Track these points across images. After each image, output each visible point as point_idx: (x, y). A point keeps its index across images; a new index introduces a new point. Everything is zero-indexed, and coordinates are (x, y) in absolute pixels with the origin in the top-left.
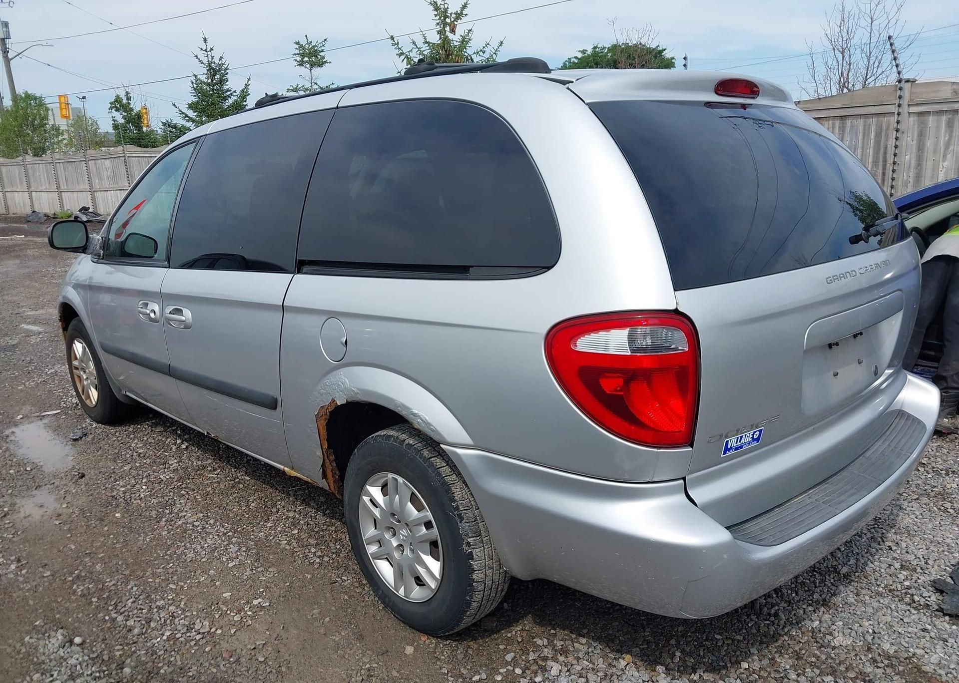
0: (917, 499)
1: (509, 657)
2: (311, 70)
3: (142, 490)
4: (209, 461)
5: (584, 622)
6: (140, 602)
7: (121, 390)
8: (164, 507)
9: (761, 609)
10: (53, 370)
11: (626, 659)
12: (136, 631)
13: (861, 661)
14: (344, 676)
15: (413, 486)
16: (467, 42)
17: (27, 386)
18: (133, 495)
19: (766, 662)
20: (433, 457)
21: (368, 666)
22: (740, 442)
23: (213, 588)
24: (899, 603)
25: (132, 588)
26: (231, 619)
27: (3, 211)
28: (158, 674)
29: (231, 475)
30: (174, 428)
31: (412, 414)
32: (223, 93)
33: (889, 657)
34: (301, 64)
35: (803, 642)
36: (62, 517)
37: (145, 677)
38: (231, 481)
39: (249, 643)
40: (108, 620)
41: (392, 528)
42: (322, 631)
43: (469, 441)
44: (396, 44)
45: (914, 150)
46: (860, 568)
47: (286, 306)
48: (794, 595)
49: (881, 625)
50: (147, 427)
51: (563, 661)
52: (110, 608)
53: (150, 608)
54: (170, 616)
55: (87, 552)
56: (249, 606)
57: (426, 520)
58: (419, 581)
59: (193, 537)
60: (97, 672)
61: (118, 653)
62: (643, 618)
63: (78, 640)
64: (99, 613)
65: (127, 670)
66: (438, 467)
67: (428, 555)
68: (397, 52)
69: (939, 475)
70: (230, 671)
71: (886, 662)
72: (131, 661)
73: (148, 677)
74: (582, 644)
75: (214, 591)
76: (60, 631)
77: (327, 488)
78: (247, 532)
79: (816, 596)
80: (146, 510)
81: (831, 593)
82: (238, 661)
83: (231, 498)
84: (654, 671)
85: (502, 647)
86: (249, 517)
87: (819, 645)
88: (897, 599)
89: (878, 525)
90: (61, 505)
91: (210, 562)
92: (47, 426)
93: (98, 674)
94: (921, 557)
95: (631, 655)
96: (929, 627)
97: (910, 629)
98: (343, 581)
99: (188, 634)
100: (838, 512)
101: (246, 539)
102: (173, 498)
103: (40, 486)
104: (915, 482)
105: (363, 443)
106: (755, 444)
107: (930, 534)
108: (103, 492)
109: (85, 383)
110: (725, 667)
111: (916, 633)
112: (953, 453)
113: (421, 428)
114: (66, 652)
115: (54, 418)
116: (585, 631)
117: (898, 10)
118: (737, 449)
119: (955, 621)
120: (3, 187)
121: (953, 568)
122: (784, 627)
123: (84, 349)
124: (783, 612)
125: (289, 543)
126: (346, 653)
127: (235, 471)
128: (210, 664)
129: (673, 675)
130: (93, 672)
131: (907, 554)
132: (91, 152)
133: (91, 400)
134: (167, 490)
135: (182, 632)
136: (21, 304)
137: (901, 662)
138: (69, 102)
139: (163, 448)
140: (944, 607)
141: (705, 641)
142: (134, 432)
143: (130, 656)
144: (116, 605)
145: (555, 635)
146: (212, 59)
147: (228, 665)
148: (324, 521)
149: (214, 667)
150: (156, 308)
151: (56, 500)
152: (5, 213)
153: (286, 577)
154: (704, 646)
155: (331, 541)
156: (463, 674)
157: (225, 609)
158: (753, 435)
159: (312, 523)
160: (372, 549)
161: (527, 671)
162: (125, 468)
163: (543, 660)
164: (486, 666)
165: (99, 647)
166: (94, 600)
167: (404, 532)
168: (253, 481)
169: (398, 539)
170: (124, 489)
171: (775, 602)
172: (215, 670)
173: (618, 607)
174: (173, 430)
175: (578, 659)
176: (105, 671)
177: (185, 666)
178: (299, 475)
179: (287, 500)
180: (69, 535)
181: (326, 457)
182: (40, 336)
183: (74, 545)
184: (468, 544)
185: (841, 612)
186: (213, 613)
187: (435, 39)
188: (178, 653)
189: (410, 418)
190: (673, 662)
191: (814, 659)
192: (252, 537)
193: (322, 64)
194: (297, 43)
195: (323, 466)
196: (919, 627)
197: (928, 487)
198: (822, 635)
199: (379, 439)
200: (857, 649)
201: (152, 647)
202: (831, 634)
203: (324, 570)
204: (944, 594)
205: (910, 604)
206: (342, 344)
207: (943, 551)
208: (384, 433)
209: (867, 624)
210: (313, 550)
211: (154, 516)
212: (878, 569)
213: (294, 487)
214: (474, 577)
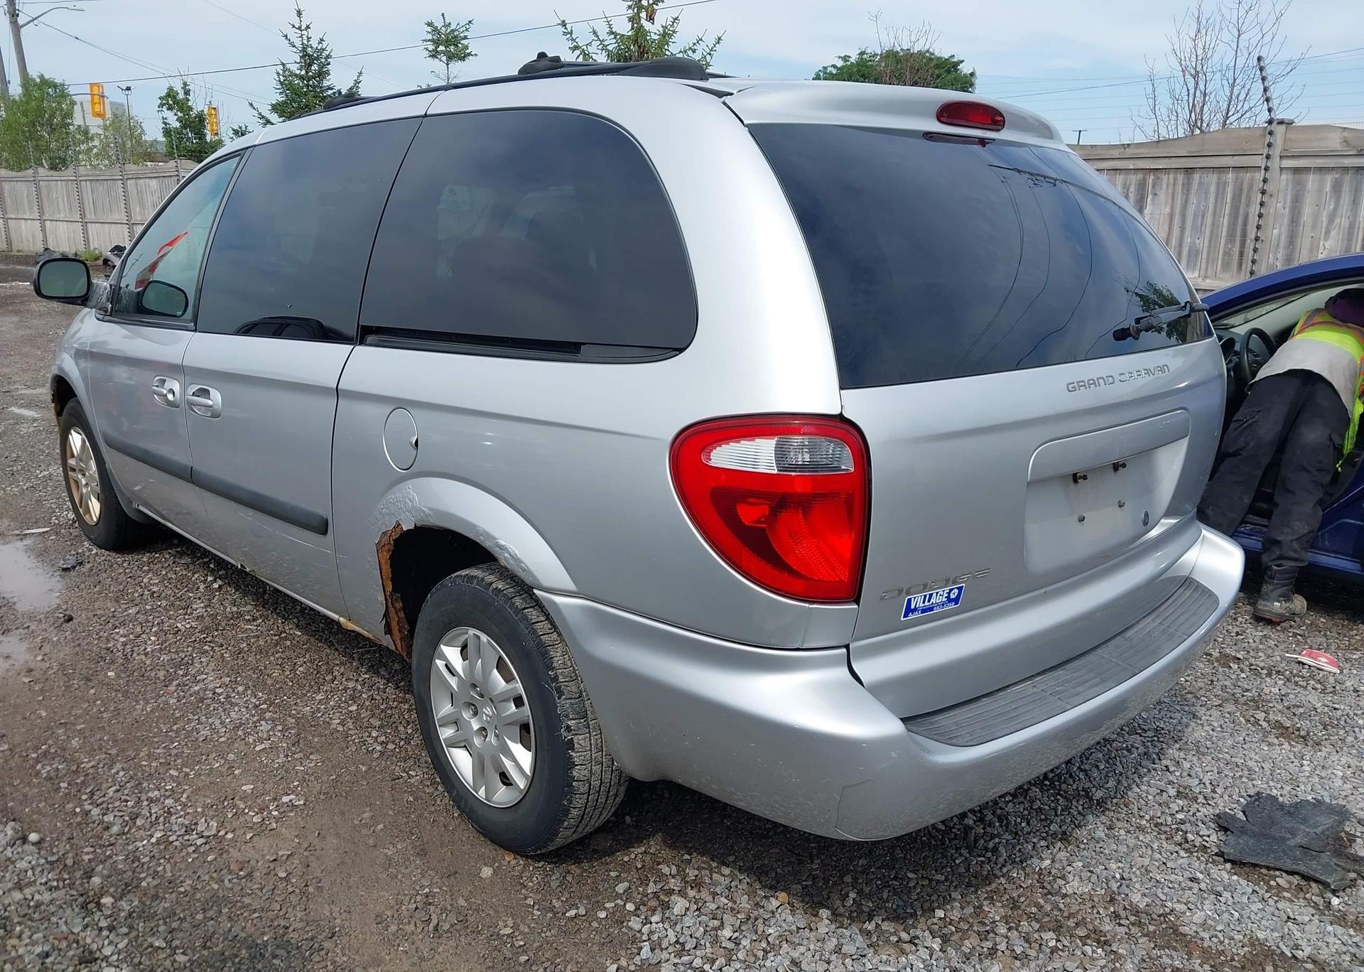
0: (1220, 705)
1: (620, 888)
2: (448, 64)
3: (150, 643)
4: (249, 607)
5: (732, 847)
6: (126, 791)
7: (132, 503)
8: (178, 666)
9: (976, 841)
10: (46, 473)
11: (780, 898)
12: (115, 829)
13: (1098, 916)
14: (393, 902)
15: (500, 647)
16: (670, 36)
17: (8, 492)
18: (136, 649)
19: (969, 910)
20: (527, 608)
21: (427, 890)
22: (929, 601)
23: (229, 778)
24: (1164, 842)
25: (118, 773)
26: (249, 820)
27: (4, 246)
28: (137, 887)
29: (275, 627)
30: (205, 560)
31: (498, 546)
32: (322, 92)
33: (1137, 912)
34: (434, 54)
35: (1025, 886)
36: (33, 673)
37: (119, 890)
38: (275, 635)
39: (269, 852)
40: (79, 813)
41: (473, 705)
42: (371, 842)
43: (571, 586)
44: (568, 33)
45: (1286, 221)
46: (1120, 793)
47: (341, 390)
48: (1023, 825)
49: (1134, 869)
50: (168, 556)
51: (694, 897)
52: (84, 797)
53: (139, 801)
54: (164, 812)
55: (63, 721)
56: (276, 803)
57: (514, 694)
58: (505, 779)
59: (212, 708)
60: (54, 880)
61: (86, 858)
62: (813, 845)
63: (33, 837)
64: (68, 803)
65: (96, 880)
66: (533, 621)
67: (517, 743)
68: (570, 44)
69: (1257, 676)
70: (238, 888)
71: (1133, 918)
72: (104, 868)
73: (123, 890)
74: (724, 876)
75: (231, 782)
76: (12, 824)
77: (393, 648)
78: (288, 705)
79: (1054, 827)
80: (151, 670)
81: (1075, 824)
82: (250, 875)
83: (272, 658)
84: (816, 915)
85: (613, 874)
86: (293, 686)
87: (1046, 891)
88: (1163, 837)
89: (1158, 738)
90: (35, 657)
91: (231, 742)
92: (29, 549)
93: (55, 884)
94: (1207, 783)
95: (789, 894)
96: (1200, 876)
97: (1173, 877)
98: (410, 777)
99: (186, 837)
100: (1068, 707)
101: (285, 715)
102: (191, 655)
103: (9, 630)
104: (1221, 683)
105: (438, 586)
106: (952, 606)
107: (1227, 753)
108: (95, 642)
109: (84, 491)
110: (914, 915)
111: (1180, 882)
112: (1282, 647)
113: (508, 566)
114: (15, 852)
115: (40, 538)
116: (731, 858)
117: (1277, 19)
118: (924, 611)
119: (1238, 869)
120: (5, 212)
121: (1249, 799)
122: (1004, 866)
123: (83, 442)
124: (1004, 846)
125: (342, 724)
126: (398, 872)
127: (283, 623)
128: (212, 878)
129: (840, 922)
130: (50, 880)
131: (1188, 778)
132: (131, 168)
133: (91, 515)
134: (185, 644)
135: (178, 833)
136: (14, 378)
137: (1152, 919)
138: (105, 94)
139: (187, 586)
140: (1225, 851)
141: (892, 880)
142: (149, 563)
143: (103, 862)
144: (92, 793)
145: (689, 861)
146: (308, 41)
147: (235, 880)
148: (394, 696)
149: (216, 883)
150: (176, 387)
151: (29, 649)
152: (7, 250)
153: (332, 767)
154: (889, 886)
155: (401, 723)
156: (554, 907)
157: (242, 806)
158: (949, 593)
159: (378, 698)
160: (446, 733)
161: (641, 907)
162: (130, 611)
163: (666, 895)
164: (588, 898)
165: (63, 847)
166: (63, 785)
167: (488, 711)
168: (305, 638)
169: (481, 720)
170: (124, 639)
171: (996, 832)
172: (216, 887)
173: (781, 829)
174: (205, 563)
175: (714, 894)
176: (66, 880)
177: (176, 879)
178: (357, 629)
179: (348, 665)
180: (41, 698)
181: (390, 604)
182: (35, 425)
183: (46, 711)
184: (568, 728)
185: (1084, 849)
186: (225, 810)
187: (624, 28)
188: (169, 862)
189: (496, 551)
190: (844, 906)
191: (1034, 910)
192: (294, 712)
193: (464, 57)
194: (429, 24)
195: (386, 615)
196: (1187, 874)
197: (1238, 690)
198: (1051, 878)
199: (459, 581)
200: (1096, 899)
201: (135, 852)
202: (1063, 878)
203: (386, 761)
204: (1229, 832)
205: (1180, 845)
206: (411, 444)
207: (1241, 777)
208: (467, 573)
209: (1114, 866)
210: (374, 734)
211: (162, 678)
212: (1144, 795)
213: (361, 648)
214: (575, 774)
